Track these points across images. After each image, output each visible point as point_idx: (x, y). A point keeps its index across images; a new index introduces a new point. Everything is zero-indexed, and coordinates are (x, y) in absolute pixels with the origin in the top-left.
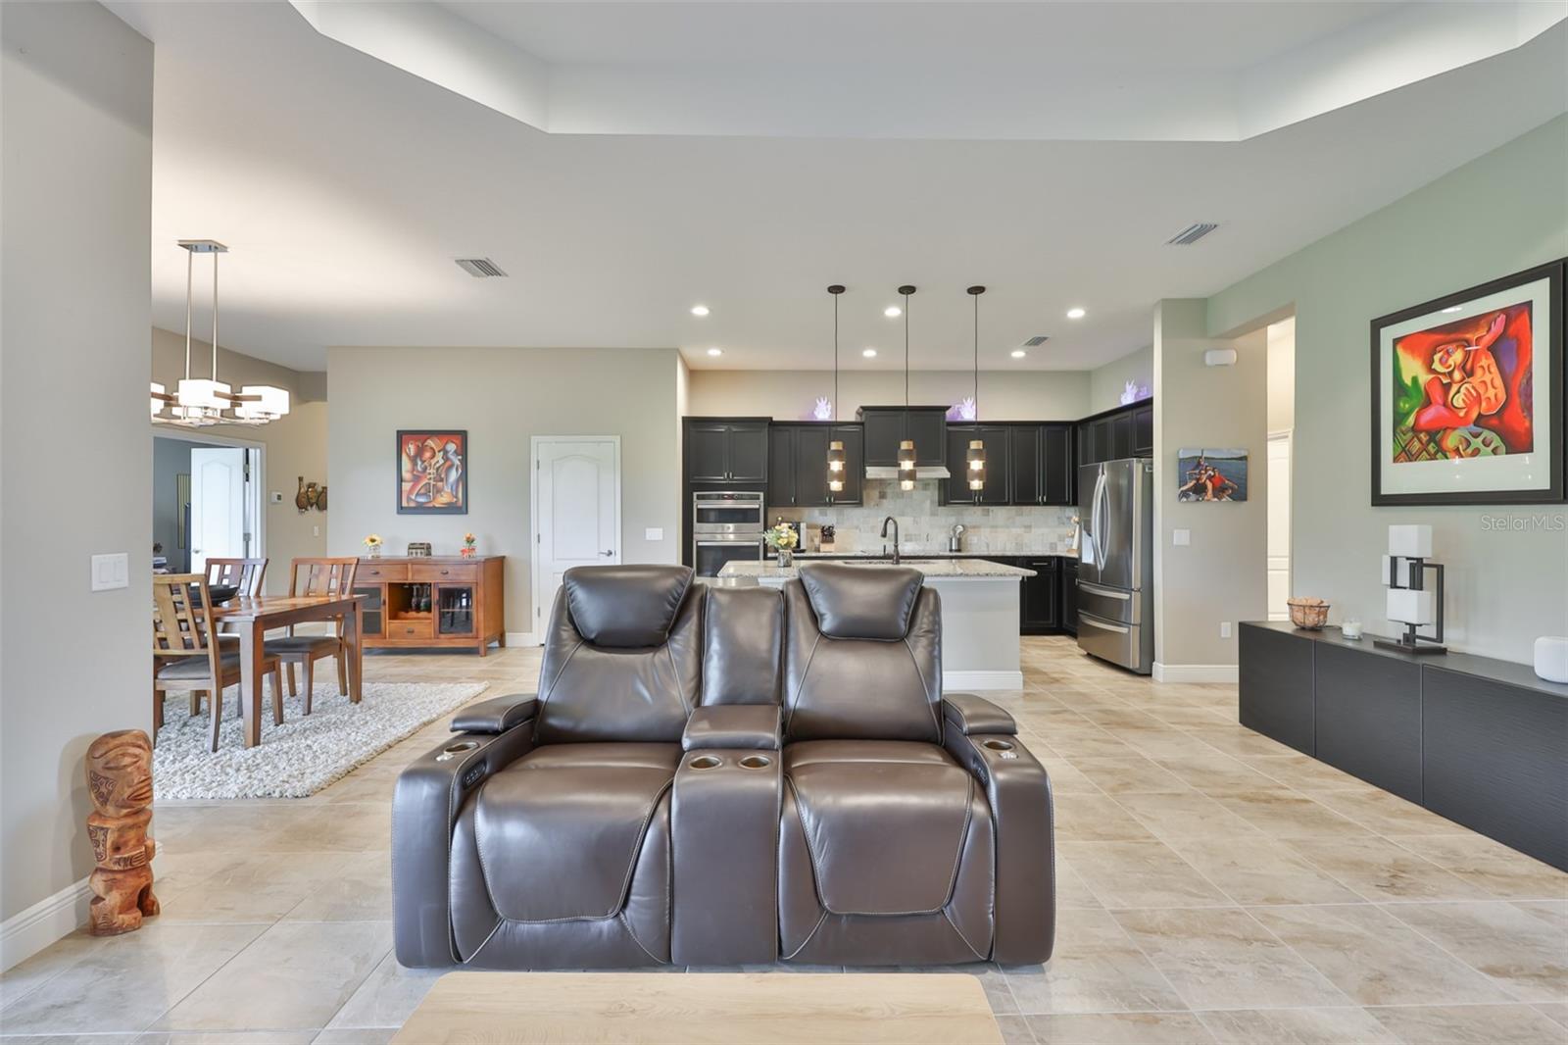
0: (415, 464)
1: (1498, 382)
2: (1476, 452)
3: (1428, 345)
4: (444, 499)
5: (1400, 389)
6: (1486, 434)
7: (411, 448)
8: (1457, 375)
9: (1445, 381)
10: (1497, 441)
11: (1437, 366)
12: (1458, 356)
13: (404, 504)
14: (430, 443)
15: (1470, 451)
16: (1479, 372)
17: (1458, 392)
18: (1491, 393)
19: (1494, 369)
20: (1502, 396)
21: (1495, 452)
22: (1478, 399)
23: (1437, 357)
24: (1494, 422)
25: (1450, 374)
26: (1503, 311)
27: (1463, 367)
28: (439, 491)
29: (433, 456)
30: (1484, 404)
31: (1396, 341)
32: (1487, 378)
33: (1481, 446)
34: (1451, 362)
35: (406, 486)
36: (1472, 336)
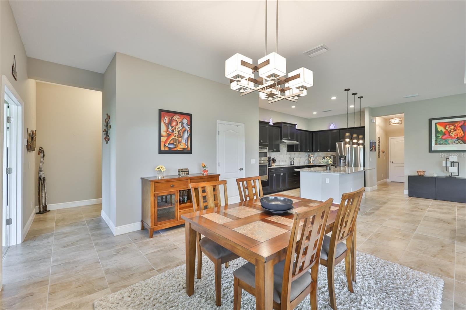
0: (168, 128)
1: (462, 132)
2: (457, 144)
3: (445, 125)
4: (181, 147)
5: (437, 132)
6: (459, 141)
7: (166, 120)
8: (452, 130)
9: (449, 131)
10: (461, 142)
11: (447, 128)
12: (452, 127)
13: (162, 148)
14: (175, 118)
15: (455, 143)
16: (457, 130)
17: (452, 133)
18: (460, 134)
19: (461, 130)
20: (463, 135)
21: (461, 144)
22: (457, 135)
23: (447, 127)
24: (461, 139)
25: (451, 130)
26: (463, 121)
27: (454, 129)
28: (179, 142)
29: (177, 125)
30: (459, 136)
31: (436, 123)
32: (459, 131)
33: (458, 143)
34: (451, 128)
35: (163, 139)
36: (456, 124)
